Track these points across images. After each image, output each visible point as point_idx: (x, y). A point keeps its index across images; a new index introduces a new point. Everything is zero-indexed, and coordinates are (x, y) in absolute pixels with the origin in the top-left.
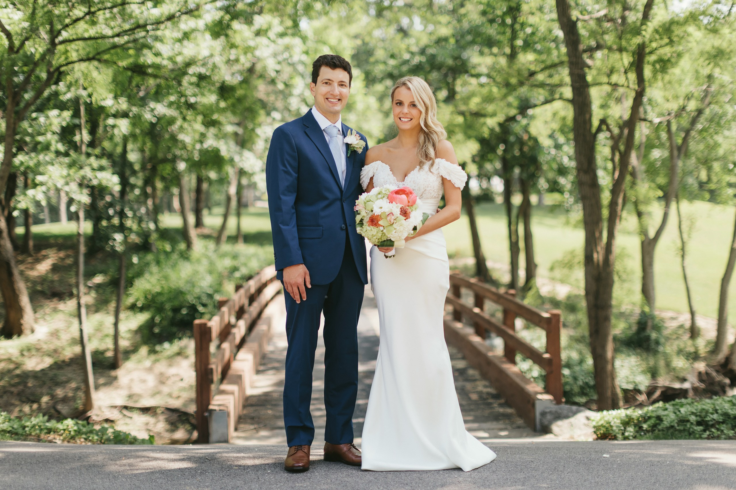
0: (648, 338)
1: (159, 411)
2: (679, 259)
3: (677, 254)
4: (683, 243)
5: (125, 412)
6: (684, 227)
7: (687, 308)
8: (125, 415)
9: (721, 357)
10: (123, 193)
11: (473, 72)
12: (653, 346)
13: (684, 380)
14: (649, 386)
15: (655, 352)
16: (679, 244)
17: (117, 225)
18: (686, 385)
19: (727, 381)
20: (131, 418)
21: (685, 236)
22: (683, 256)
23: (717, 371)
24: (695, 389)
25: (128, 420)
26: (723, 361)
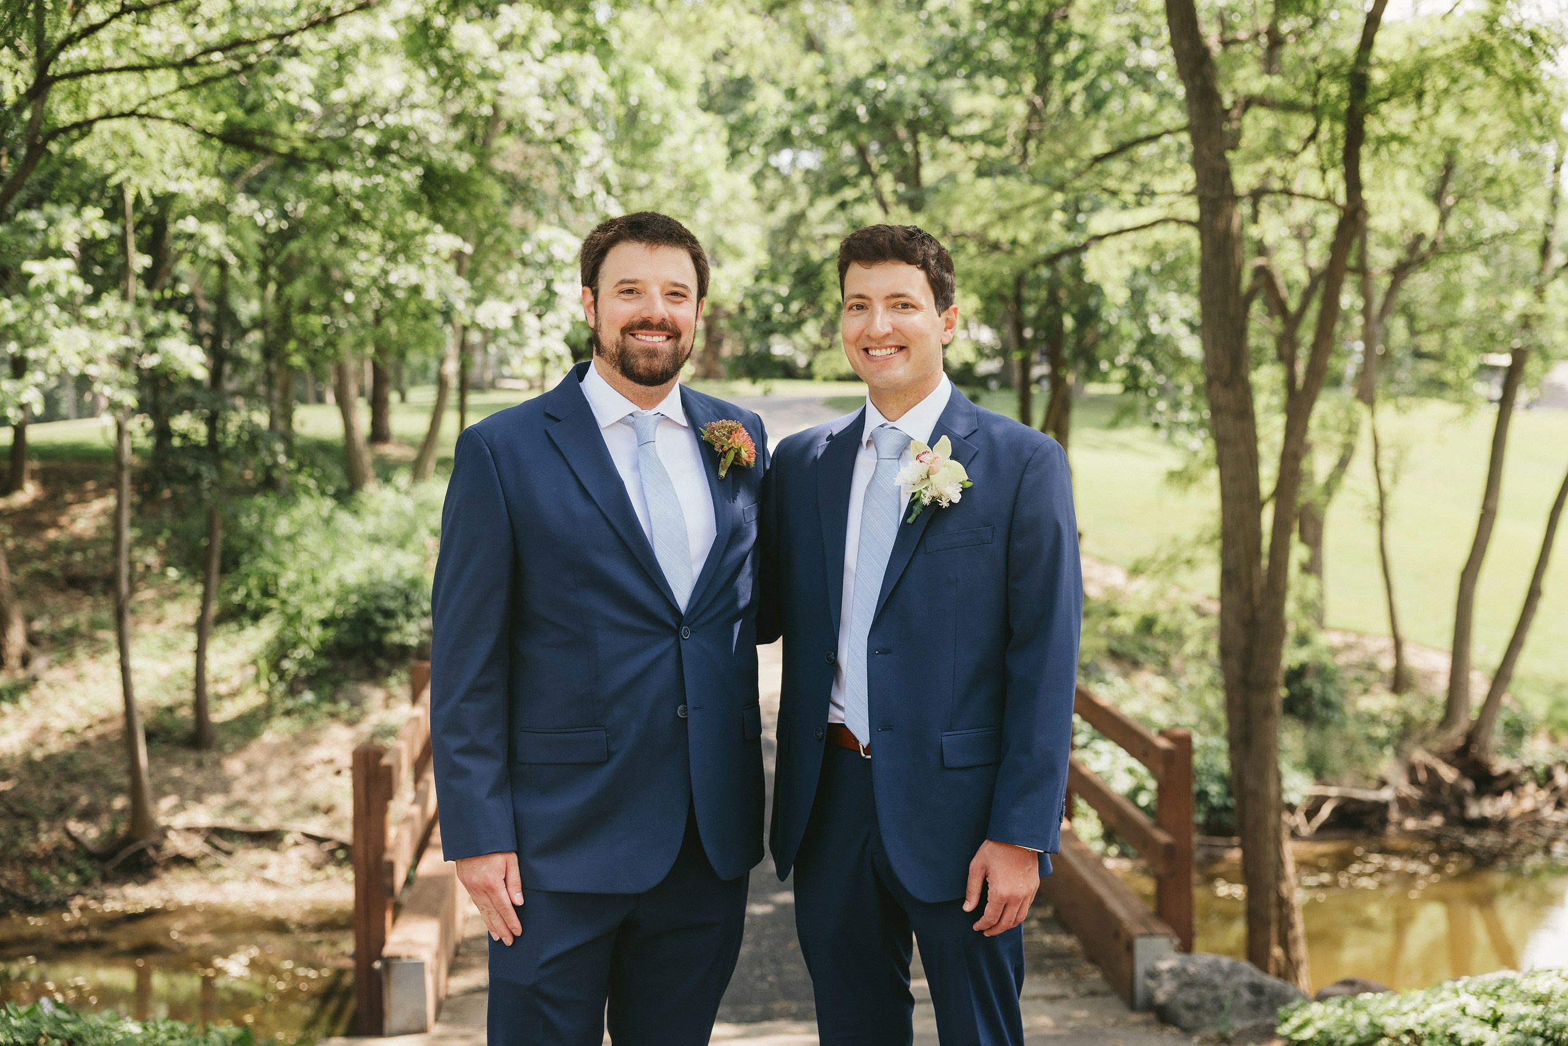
0: (1308, 694)
1: (289, 839)
2: (1373, 530)
3: (1369, 518)
4: (1382, 496)
5: (217, 841)
6: (1385, 464)
7: (1385, 628)
8: (217, 848)
9: (1455, 736)
10: (216, 375)
11: (955, 131)
12: (1318, 710)
13: (1383, 783)
14: (1311, 797)
15: (1324, 723)
16: (1373, 497)
17: (203, 444)
18: (1386, 794)
19: (1468, 785)
20: (229, 853)
21: (1386, 479)
22: (1381, 524)
23: (1449, 762)
24: (1404, 804)
25: (222, 859)
26: (1460, 742)
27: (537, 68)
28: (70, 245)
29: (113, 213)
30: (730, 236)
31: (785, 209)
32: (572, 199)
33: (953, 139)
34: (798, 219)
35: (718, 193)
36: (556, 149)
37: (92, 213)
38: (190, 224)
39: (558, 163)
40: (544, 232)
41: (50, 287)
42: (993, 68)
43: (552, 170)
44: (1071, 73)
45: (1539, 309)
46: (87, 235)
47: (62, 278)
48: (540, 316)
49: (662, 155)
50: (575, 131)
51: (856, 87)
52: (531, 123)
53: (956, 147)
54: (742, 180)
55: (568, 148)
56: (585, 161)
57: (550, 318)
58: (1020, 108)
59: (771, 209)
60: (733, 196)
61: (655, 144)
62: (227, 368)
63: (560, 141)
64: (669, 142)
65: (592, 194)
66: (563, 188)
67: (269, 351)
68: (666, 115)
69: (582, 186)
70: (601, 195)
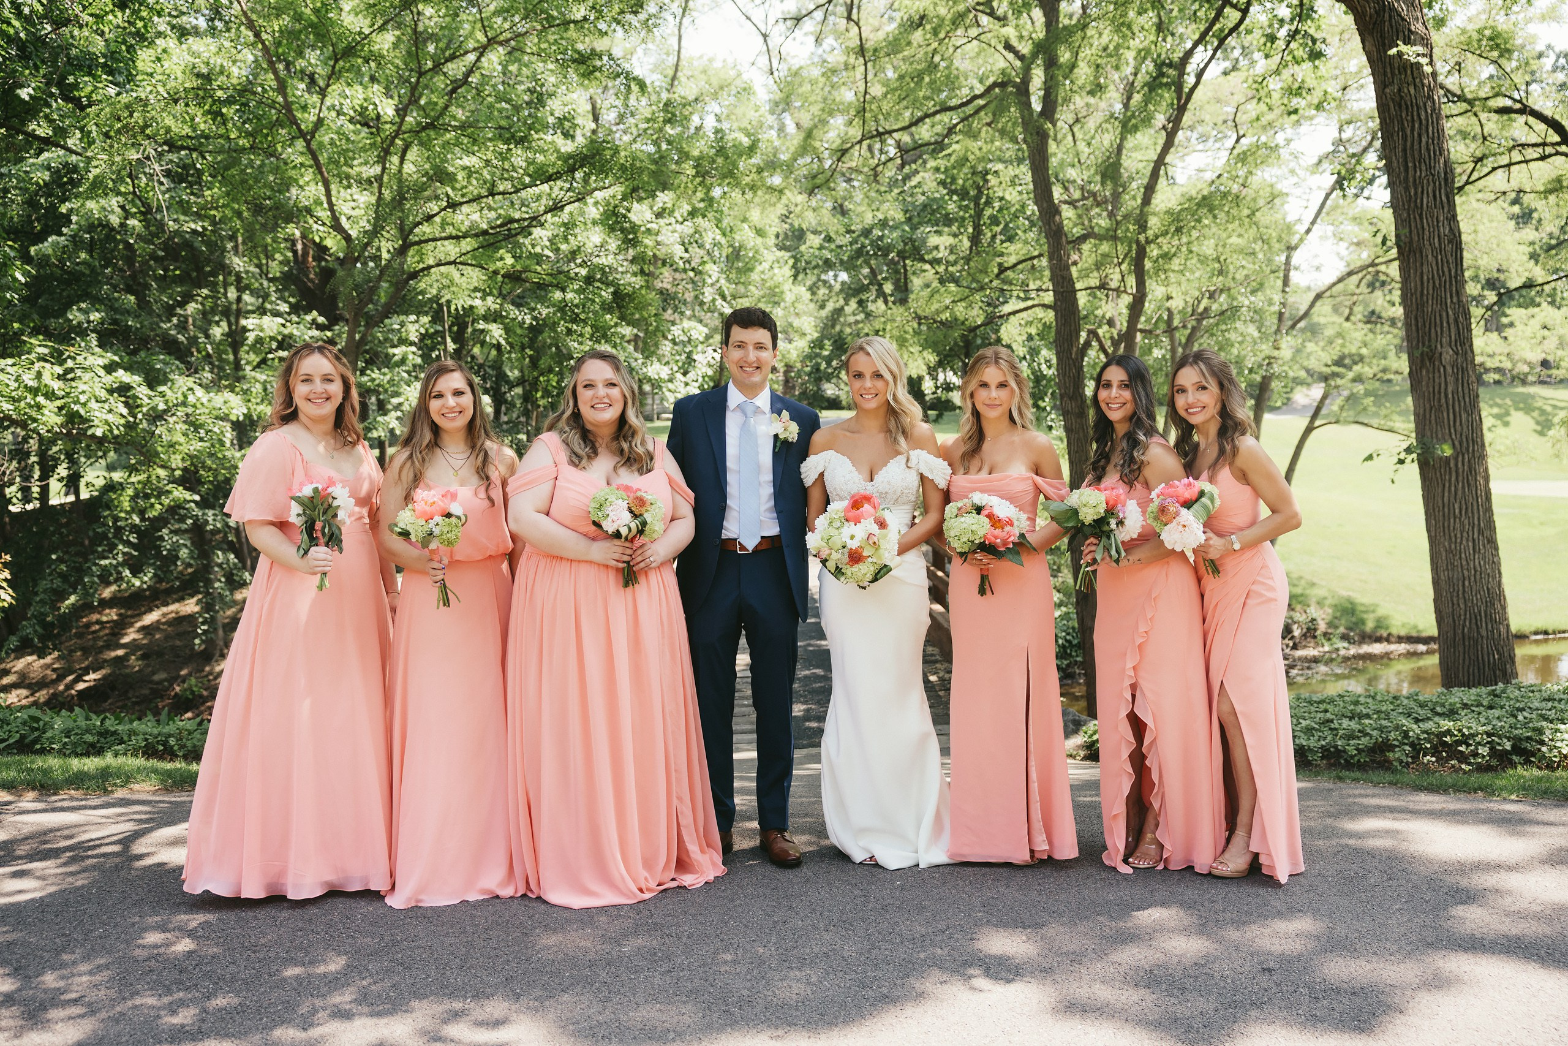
27: (679, 227)
28: (414, 337)
29: (437, 318)
30: (796, 323)
31: (830, 306)
32: (702, 304)
33: (925, 261)
34: (839, 311)
35: (789, 297)
36: (692, 274)
37: (425, 319)
38: (481, 325)
39: (693, 282)
40: (686, 324)
41: (403, 361)
42: (948, 221)
43: (690, 286)
44: (994, 220)
45: (1276, 353)
46: (423, 331)
47: (411, 357)
48: (685, 374)
49: (755, 276)
50: (704, 263)
51: (866, 232)
52: (677, 259)
53: (927, 267)
54: (802, 291)
55: (700, 273)
56: (709, 281)
57: (691, 375)
58: (967, 243)
59: (822, 307)
60: (798, 299)
61: (751, 270)
62: (503, 408)
63: (693, 270)
64: (759, 268)
65: (714, 300)
66: (696, 297)
67: (527, 398)
68: (757, 252)
69: (708, 294)
70: (719, 302)
